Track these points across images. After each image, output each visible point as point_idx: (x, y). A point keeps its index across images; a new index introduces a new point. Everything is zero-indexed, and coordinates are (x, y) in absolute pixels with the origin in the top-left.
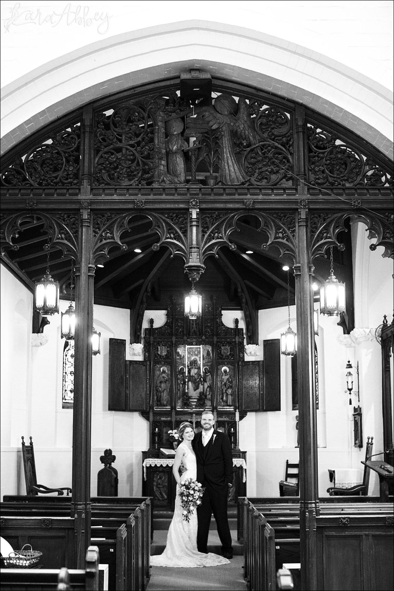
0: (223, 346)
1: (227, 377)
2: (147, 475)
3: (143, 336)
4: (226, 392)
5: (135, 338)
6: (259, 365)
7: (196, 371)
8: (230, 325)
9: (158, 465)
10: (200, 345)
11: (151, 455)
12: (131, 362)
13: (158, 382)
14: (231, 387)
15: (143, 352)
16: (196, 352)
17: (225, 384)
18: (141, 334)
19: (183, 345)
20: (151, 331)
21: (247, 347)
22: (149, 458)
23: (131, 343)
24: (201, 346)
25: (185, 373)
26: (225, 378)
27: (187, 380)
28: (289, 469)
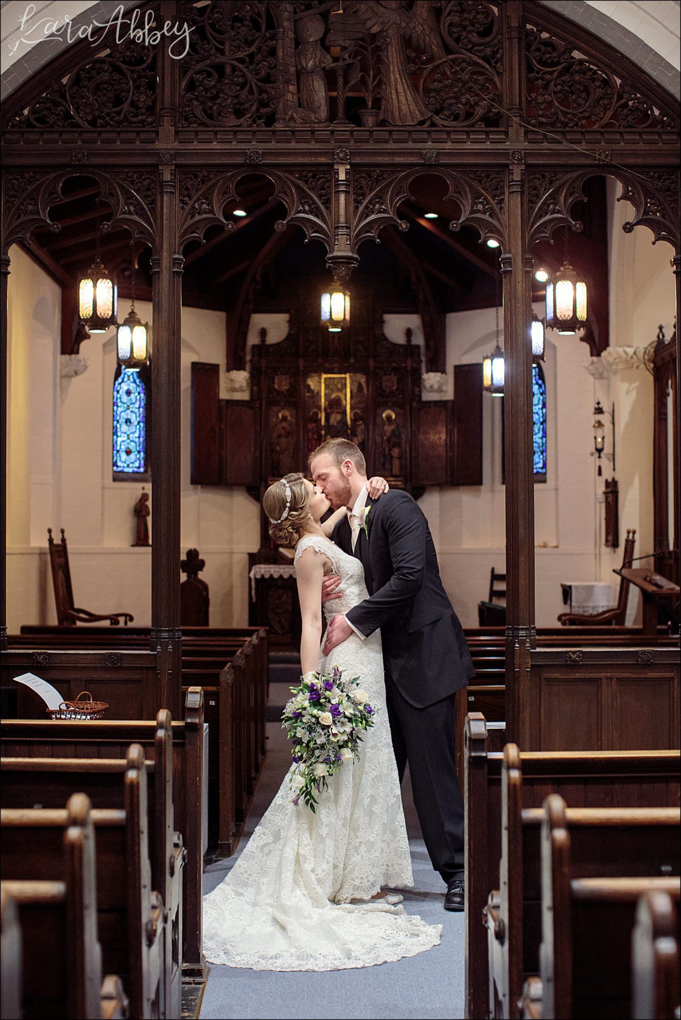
0: (385, 374)
1: (392, 427)
2: (256, 593)
3: (248, 358)
4: (390, 453)
5: (235, 362)
6: (446, 408)
7: (339, 417)
8: (400, 339)
9: (276, 576)
10: (345, 373)
11: (263, 560)
12: (228, 402)
13: (275, 436)
14: (399, 445)
15: (248, 384)
16: (339, 386)
17: (389, 440)
18: (245, 354)
19: (317, 372)
20: (262, 349)
21: (425, 376)
22: (260, 563)
23: (228, 370)
24: (347, 376)
25: (320, 420)
26: (388, 429)
27: (323, 432)
28: (495, 582)
